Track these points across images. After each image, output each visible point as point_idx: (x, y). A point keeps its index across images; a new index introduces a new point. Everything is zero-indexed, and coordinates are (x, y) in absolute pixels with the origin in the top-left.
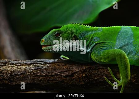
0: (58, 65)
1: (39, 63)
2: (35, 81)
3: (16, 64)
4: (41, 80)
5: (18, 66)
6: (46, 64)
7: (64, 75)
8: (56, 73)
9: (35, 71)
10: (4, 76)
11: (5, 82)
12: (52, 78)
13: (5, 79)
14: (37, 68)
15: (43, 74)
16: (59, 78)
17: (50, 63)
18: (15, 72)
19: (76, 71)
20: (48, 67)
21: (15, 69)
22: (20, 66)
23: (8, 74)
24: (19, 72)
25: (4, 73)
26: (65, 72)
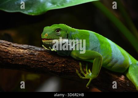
0: (45, 54)
1: (31, 49)
2: (28, 64)
3: (16, 47)
4: (32, 64)
5: (17, 49)
6: (36, 51)
7: (49, 62)
8: (44, 60)
9: (30, 55)
10: (9, 56)
11: (8, 60)
12: (40, 63)
13: (9, 58)
14: (31, 53)
15: (35, 59)
16: (45, 64)
17: (39, 51)
18: (16, 54)
19: (58, 61)
20: (39, 54)
21: (17, 51)
22: (18, 49)
23: (12, 54)
24: (19, 54)
25: (10, 53)
26: (50, 60)
